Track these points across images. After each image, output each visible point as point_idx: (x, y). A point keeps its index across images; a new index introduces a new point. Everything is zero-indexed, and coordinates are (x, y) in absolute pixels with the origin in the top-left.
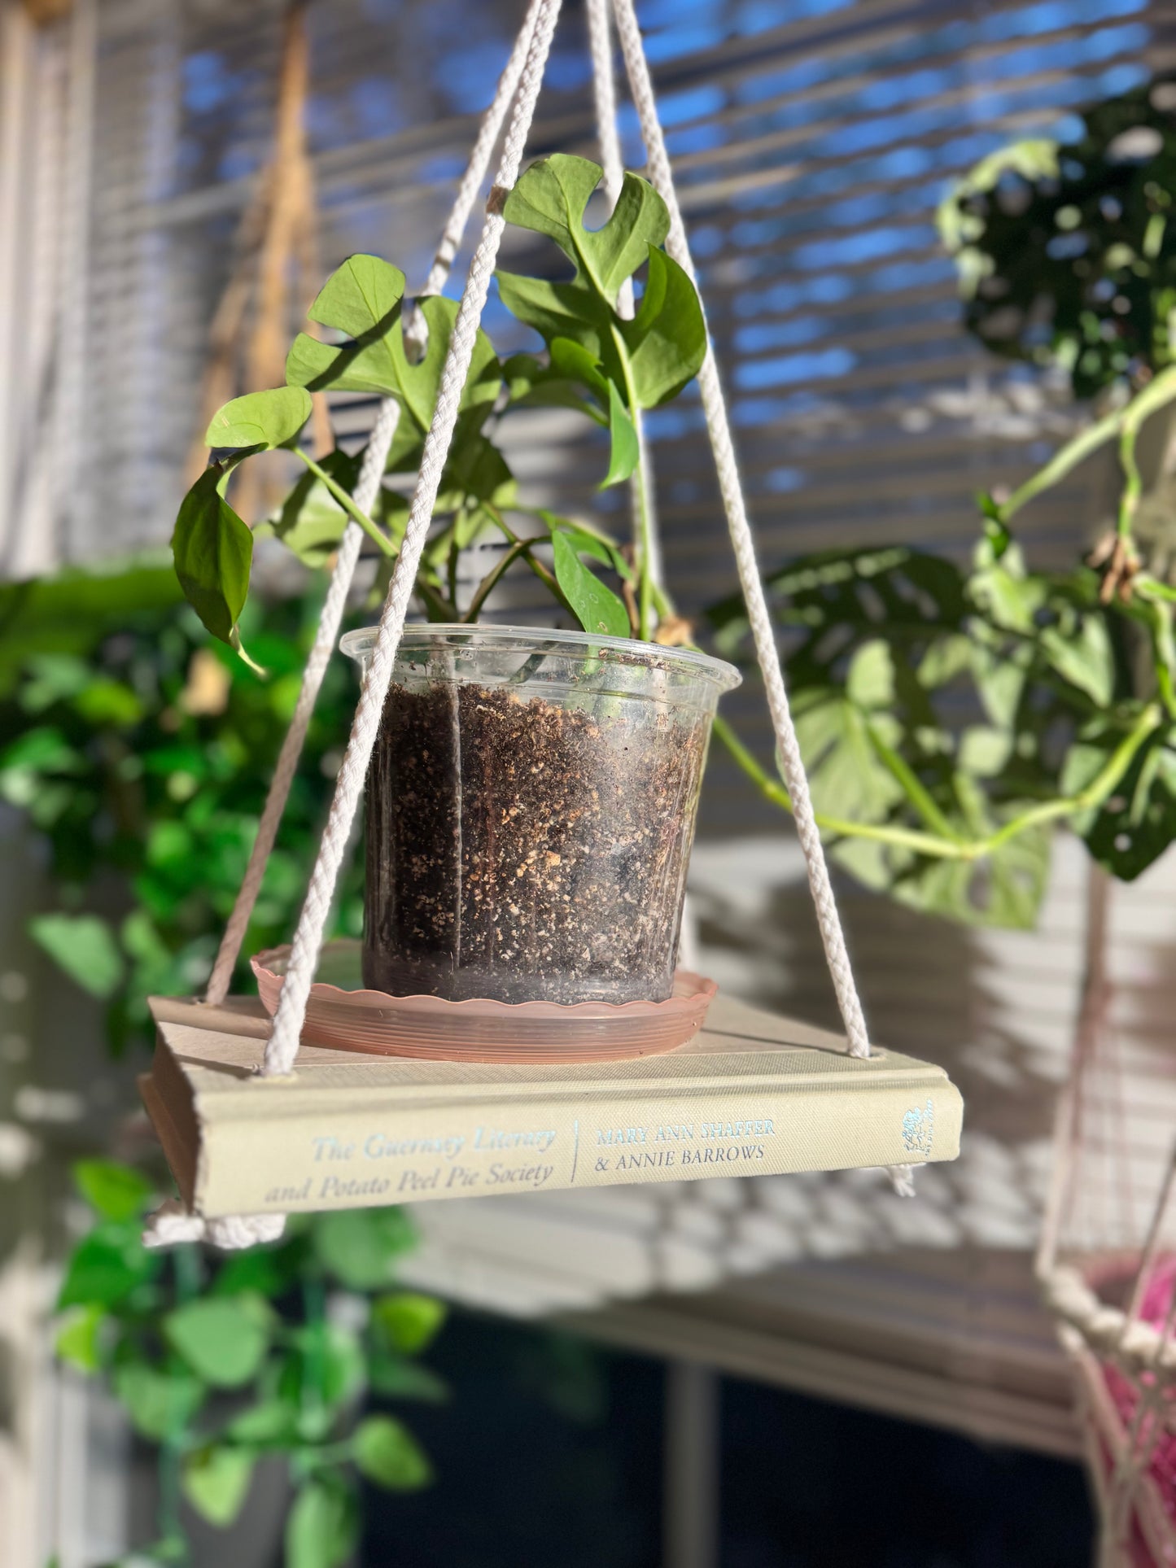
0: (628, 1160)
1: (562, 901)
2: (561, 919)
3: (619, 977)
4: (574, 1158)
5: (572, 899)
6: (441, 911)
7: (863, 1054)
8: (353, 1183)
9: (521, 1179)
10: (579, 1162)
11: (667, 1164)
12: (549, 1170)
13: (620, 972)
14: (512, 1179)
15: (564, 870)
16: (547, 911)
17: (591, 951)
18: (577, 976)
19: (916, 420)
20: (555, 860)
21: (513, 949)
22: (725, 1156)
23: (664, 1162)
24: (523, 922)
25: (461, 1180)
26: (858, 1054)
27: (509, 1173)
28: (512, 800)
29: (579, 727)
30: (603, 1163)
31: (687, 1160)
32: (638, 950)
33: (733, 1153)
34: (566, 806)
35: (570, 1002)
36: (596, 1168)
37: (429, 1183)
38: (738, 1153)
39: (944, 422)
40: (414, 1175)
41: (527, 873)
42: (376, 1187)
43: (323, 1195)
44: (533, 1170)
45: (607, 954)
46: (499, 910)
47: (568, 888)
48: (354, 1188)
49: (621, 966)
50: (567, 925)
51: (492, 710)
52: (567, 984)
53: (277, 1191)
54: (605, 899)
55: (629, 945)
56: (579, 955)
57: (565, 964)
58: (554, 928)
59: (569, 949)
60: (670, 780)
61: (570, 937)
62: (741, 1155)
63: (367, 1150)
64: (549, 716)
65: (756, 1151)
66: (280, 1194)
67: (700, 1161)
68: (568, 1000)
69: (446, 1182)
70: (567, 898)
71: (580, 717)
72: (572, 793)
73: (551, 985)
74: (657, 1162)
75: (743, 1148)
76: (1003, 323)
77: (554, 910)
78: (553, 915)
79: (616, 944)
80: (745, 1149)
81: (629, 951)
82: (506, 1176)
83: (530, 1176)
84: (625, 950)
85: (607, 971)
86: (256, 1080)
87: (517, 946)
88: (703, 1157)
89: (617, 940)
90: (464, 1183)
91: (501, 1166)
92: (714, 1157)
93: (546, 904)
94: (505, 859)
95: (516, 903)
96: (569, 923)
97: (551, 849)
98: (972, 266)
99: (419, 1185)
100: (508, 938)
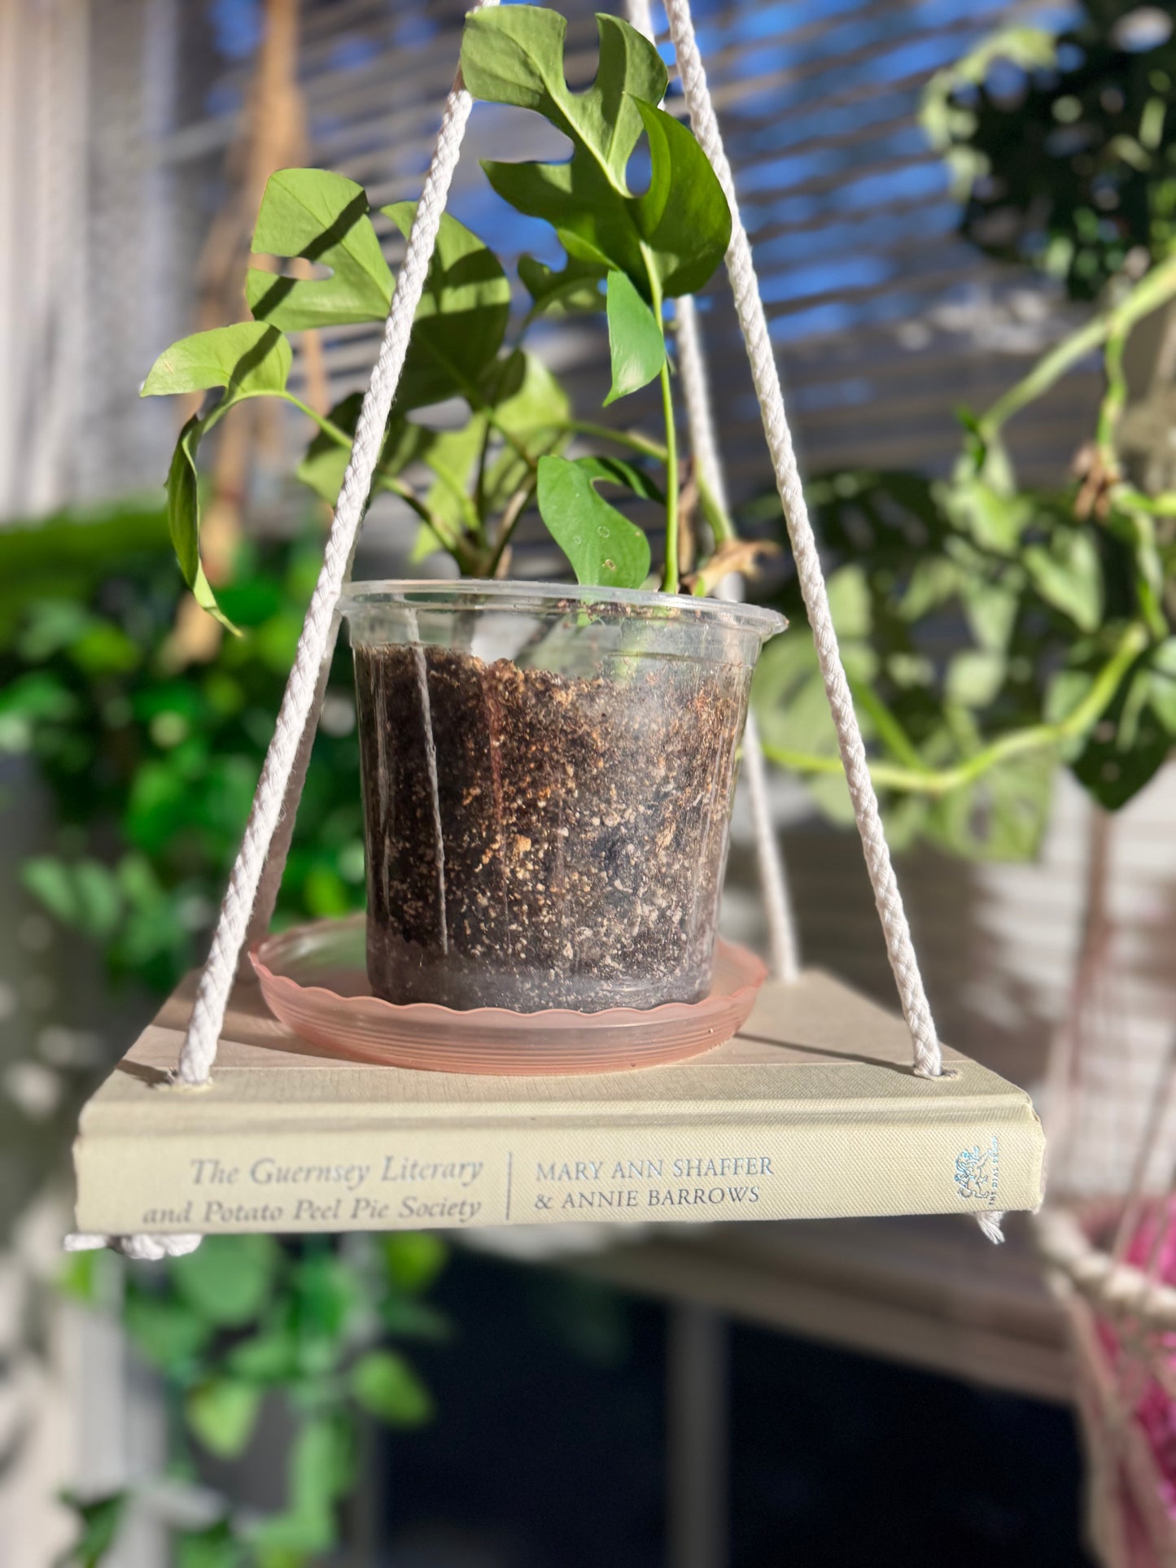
0: (576, 1199)
1: (534, 891)
2: (535, 910)
3: (611, 977)
4: (506, 1194)
5: (548, 888)
6: (410, 900)
7: (931, 1072)
8: (240, 1209)
9: (442, 1213)
10: (513, 1198)
11: (629, 1205)
12: (476, 1206)
13: (612, 971)
14: (431, 1214)
15: (536, 856)
16: (518, 903)
17: (573, 946)
18: (557, 975)
19: (914, 336)
20: (524, 845)
21: (483, 944)
22: (705, 1198)
23: (624, 1202)
24: (493, 915)
25: (369, 1211)
26: (925, 1072)
27: (426, 1207)
28: (473, 777)
29: (543, 693)
30: (545, 1200)
31: (654, 1201)
32: (635, 945)
33: (717, 1195)
34: (534, 784)
35: (551, 1004)
36: (536, 1206)
37: (330, 1214)
38: (723, 1195)
39: (944, 339)
40: (311, 1204)
41: (494, 860)
42: (268, 1214)
43: (207, 1218)
44: (455, 1205)
45: (593, 951)
46: (466, 901)
47: (541, 876)
48: (242, 1214)
49: (615, 965)
50: (542, 918)
51: (445, 676)
52: (546, 984)
53: (154, 1212)
54: (587, 889)
55: (623, 939)
56: (559, 952)
57: (541, 962)
58: (527, 922)
59: (546, 946)
60: (670, 749)
61: (546, 932)
62: (728, 1196)
63: (253, 1173)
64: (506, 682)
65: (749, 1193)
66: (159, 1216)
67: (672, 1203)
68: (548, 1003)
69: (350, 1211)
70: (540, 887)
71: (544, 681)
72: (540, 767)
73: (528, 986)
74: (615, 1202)
75: (730, 1189)
76: (999, 227)
77: (525, 902)
78: (525, 907)
79: (605, 939)
80: (733, 1190)
81: (624, 946)
82: (422, 1210)
83: (453, 1211)
84: (619, 946)
85: (595, 970)
86: (162, 1088)
87: (487, 941)
88: (676, 1199)
89: (605, 935)
90: (372, 1215)
91: (415, 1199)
92: (691, 1199)
93: (516, 895)
94: (470, 843)
95: (484, 894)
96: (545, 916)
97: (521, 832)
98: (965, 167)
99: (318, 1214)
100: (477, 931)
